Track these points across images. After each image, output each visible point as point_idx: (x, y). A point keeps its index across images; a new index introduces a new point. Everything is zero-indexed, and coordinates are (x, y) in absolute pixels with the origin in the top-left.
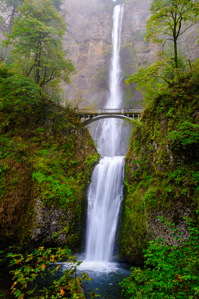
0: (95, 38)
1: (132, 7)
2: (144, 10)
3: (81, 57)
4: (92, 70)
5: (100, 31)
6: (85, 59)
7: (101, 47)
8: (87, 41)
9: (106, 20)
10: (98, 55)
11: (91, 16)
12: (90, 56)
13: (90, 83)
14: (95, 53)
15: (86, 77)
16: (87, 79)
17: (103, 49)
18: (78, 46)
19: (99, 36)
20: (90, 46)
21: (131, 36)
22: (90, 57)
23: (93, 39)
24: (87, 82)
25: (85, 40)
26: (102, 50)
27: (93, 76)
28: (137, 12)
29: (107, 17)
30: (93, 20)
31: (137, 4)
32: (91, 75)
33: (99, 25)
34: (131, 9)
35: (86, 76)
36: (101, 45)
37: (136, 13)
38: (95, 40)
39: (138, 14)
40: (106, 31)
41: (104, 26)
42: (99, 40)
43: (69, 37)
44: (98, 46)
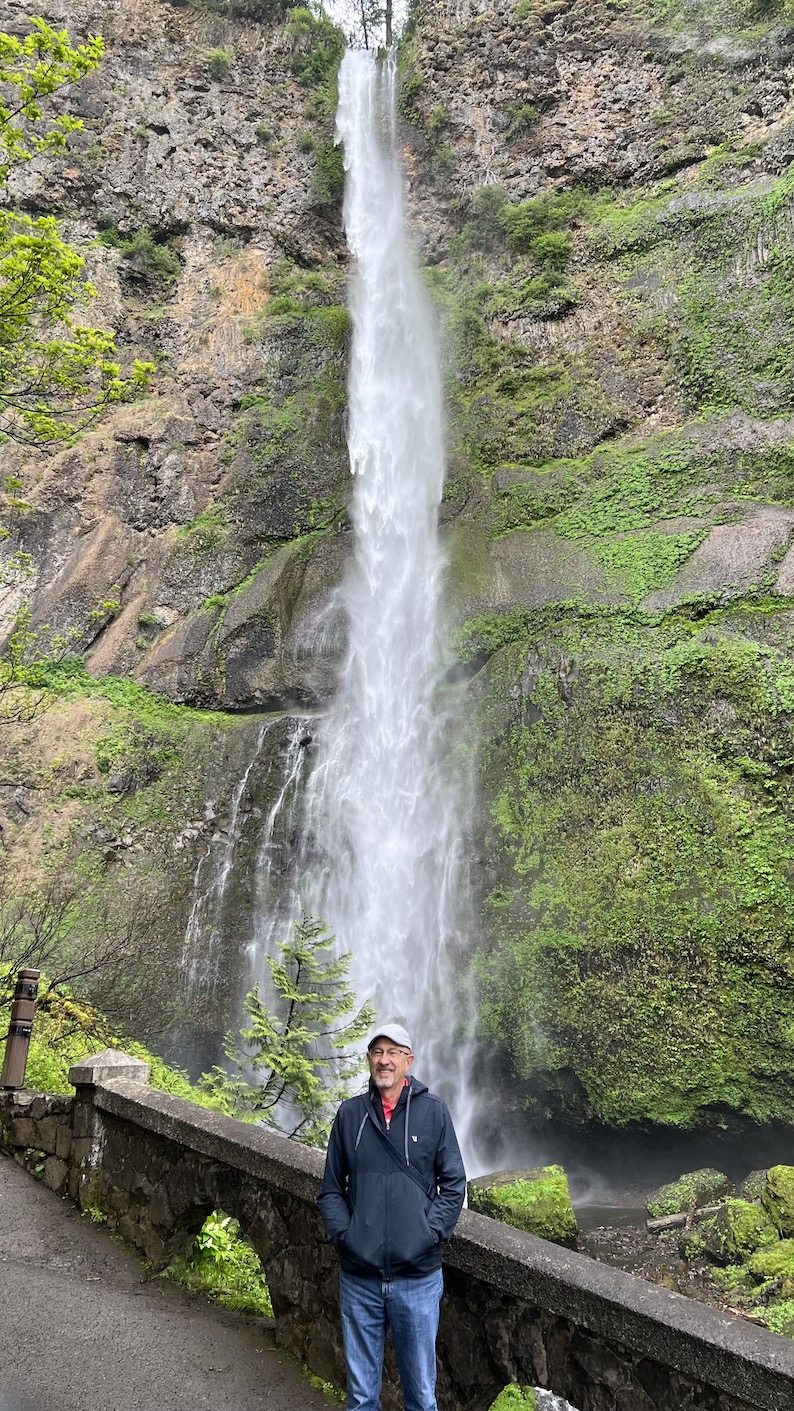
0: (223, 220)
1: (450, 57)
2: (526, 78)
3: (132, 324)
4: (200, 403)
5: (257, 182)
6: (154, 336)
7: (258, 279)
8: (169, 232)
9: (292, 123)
10: (237, 318)
11: (197, 89)
12: (192, 321)
13: (191, 488)
14: (222, 309)
15: (163, 446)
16: (172, 458)
17: (271, 290)
18: (115, 254)
19: (244, 209)
20: (190, 262)
21: (443, 229)
22: (191, 326)
23: (212, 224)
24: (166, 475)
25: (156, 226)
26: (266, 297)
27: (208, 440)
28: (482, 86)
29: (299, 108)
30: (210, 113)
31: (483, 45)
32: (192, 438)
33: (248, 147)
34: (446, 70)
35: (162, 440)
36: (262, 268)
37: (475, 95)
38: (219, 229)
39: (492, 101)
40: (291, 184)
41: (276, 154)
42: (247, 233)
43: (56, 195)
44: (244, 270)
